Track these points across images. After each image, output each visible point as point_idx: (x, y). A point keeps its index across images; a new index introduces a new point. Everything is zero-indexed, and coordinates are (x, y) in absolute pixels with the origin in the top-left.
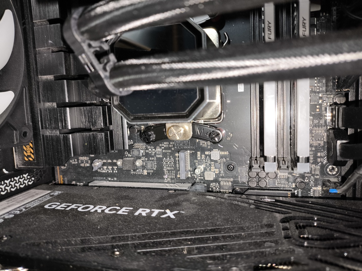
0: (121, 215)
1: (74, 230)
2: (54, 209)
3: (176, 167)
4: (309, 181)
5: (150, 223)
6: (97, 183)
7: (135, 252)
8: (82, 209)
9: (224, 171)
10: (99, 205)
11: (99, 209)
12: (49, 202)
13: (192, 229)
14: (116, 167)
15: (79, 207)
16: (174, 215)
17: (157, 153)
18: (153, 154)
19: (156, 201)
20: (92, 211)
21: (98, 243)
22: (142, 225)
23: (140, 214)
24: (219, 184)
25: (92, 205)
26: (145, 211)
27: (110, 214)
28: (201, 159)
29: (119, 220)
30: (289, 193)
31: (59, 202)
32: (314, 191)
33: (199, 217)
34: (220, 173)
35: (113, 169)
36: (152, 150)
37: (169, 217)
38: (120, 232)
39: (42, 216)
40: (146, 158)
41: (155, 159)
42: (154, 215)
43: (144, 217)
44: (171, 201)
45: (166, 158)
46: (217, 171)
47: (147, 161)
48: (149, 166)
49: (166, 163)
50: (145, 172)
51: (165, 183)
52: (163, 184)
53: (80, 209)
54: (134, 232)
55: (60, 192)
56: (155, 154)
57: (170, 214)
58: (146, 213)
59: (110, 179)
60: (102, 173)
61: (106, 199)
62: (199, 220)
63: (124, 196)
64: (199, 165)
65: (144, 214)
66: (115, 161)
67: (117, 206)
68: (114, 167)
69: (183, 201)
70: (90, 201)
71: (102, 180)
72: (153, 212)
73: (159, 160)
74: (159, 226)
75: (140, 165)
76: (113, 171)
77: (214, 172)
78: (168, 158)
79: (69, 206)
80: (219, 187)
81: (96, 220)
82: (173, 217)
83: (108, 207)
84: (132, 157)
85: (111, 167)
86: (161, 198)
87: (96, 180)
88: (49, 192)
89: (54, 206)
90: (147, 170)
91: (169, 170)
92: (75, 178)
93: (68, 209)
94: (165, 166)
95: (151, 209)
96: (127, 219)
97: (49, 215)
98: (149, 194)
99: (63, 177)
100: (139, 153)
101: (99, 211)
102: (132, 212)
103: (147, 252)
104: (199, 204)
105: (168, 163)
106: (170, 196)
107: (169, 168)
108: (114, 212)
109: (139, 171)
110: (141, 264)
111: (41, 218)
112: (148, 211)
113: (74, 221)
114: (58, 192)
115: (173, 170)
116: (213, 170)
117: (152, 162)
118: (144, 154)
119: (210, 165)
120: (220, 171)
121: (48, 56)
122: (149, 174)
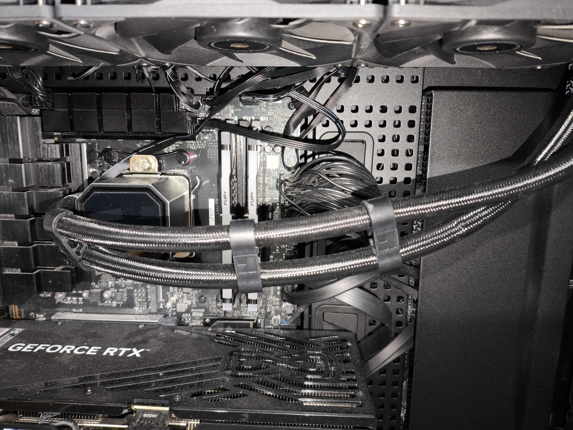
0: (90, 355)
1: (48, 373)
2: (20, 351)
3: (148, 299)
4: (271, 311)
5: (117, 363)
6: (60, 316)
7: (104, 389)
8: (51, 350)
9: (196, 302)
10: (67, 345)
11: (68, 349)
12: (11, 343)
13: (153, 367)
14: (82, 298)
15: (47, 347)
16: (140, 353)
17: (128, 284)
18: (123, 286)
19: (125, 339)
20: (61, 352)
21: (72, 384)
22: (110, 365)
23: (108, 354)
24: (191, 314)
25: (60, 345)
26: (113, 350)
27: (79, 355)
28: (173, 291)
29: (89, 360)
30: (251, 323)
31: (24, 343)
32: (275, 320)
33: (162, 354)
34: (192, 305)
35: (78, 300)
37: (135, 355)
38: (90, 373)
39: (10, 361)
40: (115, 289)
41: (125, 290)
42: (121, 354)
43: (112, 357)
44: (139, 338)
45: (138, 289)
46: (189, 303)
47: (117, 292)
48: (119, 298)
49: (137, 294)
50: (114, 304)
51: (137, 314)
52: (133, 316)
53: (48, 350)
54: (103, 372)
55: (21, 330)
56: (126, 285)
57: (136, 353)
58: (114, 353)
59: (74, 310)
60: (65, 304)
61: (73, 338)
62: (161, 357)
63: (92, 333)
64: (171, 296)
65: (112, 354)
66: (80, 292)
67: (85, 345)
68: (80, 298)
69: (151, 338)
70: (57, 340)
71: (66, 311)
72: (121, 351)
73: (130, 292)
74: (125, 365)
75: (109, 297)
76: (78, 302)
77: (187, 303)
78: (140, 290)
79: (36, 347)
80: (190, 318)
81: (67, 362)
82: (138, 355)
83: (76, 347)
84: (99, 288)
85: (76, 298)
86: (130, 334)
87: (59, 311)
88: (7, 329)
89: (19, 349)
90: (117, 301)
91: (140, 302)
92: (34, 309)
93: (36, 350)
94: (136, 297)
95: (119, 348)
96: (95, 360)
97: (17, 359)
98: (118, 330)
99: (19, 308)
100: (108, 284)
101: (68, 351)
102: (100, 352)
103: (114, 389)
104: (165, 341)
105: (140, 294)
106: (140, 332)
107: (140, 300)
108: (83, 352)
109: (108, 303)
110: (109, 397)
111: (10, 362)
112: (116, 350)
113: (45, 363)
114: (18, 329)
115: (145, 302)
116: (185, 302)
117: (121, 293)
118: (113, 286)
119: (183, 297)
120: (192, 303)
121: (9, 195)
122: (118, 305)
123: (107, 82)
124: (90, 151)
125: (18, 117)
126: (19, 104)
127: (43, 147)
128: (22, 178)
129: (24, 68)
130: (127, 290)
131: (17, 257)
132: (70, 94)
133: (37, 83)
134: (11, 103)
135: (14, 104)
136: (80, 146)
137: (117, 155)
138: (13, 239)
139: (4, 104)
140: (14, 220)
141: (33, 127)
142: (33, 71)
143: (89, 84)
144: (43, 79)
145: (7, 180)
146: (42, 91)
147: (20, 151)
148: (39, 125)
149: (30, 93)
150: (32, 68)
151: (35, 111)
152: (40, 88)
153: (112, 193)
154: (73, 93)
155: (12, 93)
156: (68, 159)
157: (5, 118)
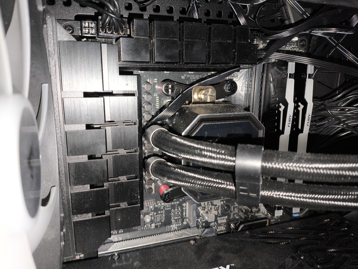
3: (183, 216)
6: (106, 250)
9: (221, 212)
18: (162, 208)
24: (218, 222)
28: (204, 205)
30: (267, 220)
34: (218, 214)
36: (161, 204)
40: (154, 212)
41: (164, 212)
45: (174, 209)
46: (216, 213)
47: (156, 214)
48: (157, 220)
49: (174, 213)
50: (153, 226)
56: (164, 207)
73: (168, 213)
78: (176, 209)
80: (217, 225)
90: (155, 223)
91: (176, 220)
94: (173, 216)
100: (149, 209)
105: (176, 213)
107: (176, 218)
109: (147, 226)
115: (180, 219)
116: (213, 213)
117: (160, 215)
118: (153, 209)
119: (211, 208)
120: (218, 212)
122: (156, 227)
130: (165, 211)
131: (91, 201)
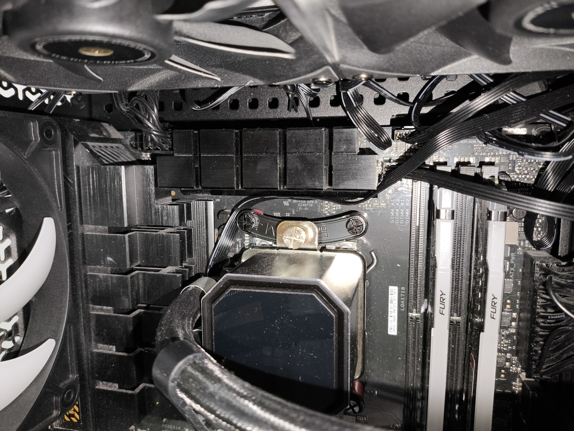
121: (106, 278)
123: (245, 113)
124: (219, 212)
125: (123, 167)
126: (125, 145)
127: (155, 210)
128: (125, 256)
129: (134, 94)
131: (114, 367)
132: (196, 132)
133: (150, 115)
134: (117, 145)
135: (120, 145)
136: (206, 205)
137: (257, 219)
138: (110, 343)
139: (106, 147)
140: (113, 314)
141: (143, 180)
142: (146, 99)
143: (219, 116)
144: (159, 111)
145: (105, 257)
146: (158, 129)
147: (123, 216)
148: (152, 178)
149: (141, 131)
150: (145, 95)
151: (146, 156)
152: (154, 125)
153: (258, 291)
154: (201, 130)
155: (118, 130)
156: (189, 223)
157: (105, 169)
